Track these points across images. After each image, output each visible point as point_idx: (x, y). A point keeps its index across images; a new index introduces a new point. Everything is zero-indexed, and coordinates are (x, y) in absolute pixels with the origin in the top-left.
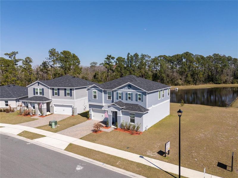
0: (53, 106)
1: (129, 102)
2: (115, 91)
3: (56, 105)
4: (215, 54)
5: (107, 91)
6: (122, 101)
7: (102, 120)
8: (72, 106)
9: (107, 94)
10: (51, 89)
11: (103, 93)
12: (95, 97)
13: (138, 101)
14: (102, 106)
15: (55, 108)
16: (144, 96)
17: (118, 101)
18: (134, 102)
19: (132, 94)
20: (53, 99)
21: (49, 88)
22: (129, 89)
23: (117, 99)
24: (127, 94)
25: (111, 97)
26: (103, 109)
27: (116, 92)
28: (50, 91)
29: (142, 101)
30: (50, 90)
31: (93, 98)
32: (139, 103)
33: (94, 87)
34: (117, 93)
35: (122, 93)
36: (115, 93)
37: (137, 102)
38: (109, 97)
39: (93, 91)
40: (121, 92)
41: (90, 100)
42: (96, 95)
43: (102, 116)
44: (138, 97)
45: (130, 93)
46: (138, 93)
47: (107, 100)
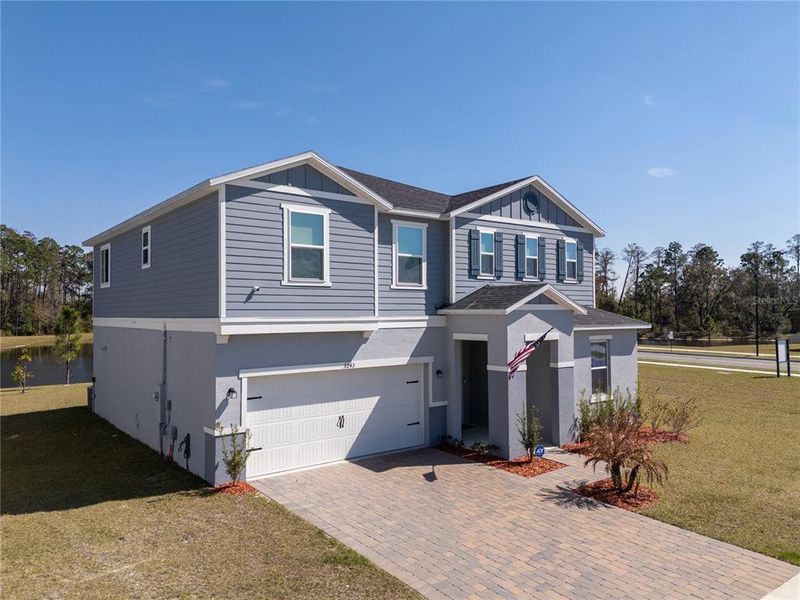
2: (461, 221)
5: (395, 225)
9: (395, 247)
11: (376, 230)
12: (308, 262)
14: (360, 338)
17: (479, 285)
19: (542, 244)
23: (472, 274)
27: (465, 231)
29: (580, 282)
32: (570, 291)
34: (473, 239)
35: (498, 240)
36: (458, 239)
38: (409, 267)
39: (291, 208)
40: (491, 231)
41: (250, 296)
42: (321, 251)
43: (341, 422)
44: (568, 258)
45: (536, 236)
46: (567, 240)
47: (394, 286)
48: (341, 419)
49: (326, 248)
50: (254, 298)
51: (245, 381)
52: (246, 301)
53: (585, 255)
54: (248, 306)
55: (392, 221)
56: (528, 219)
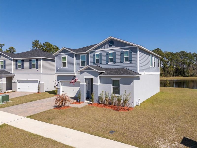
0: (16, 81)
1: (111, 65)
3: (19, 81)
4: (181, 51)
5: (80, 55)
6: (100, 65)
7: (74, 96)
8: (38, 80)
9: (80, 60)
10: (14, 60)
11: (75, 57)
12: (64, 64)
13: (124, 62)
15: (18, 85)
16: (133, 53)
17: (95, 65)
18: (118, 65)
19: (115, 53)
20: (16, 74)
21: (11, 60)
22: (110, 46)
23: (94, 63)
24: (107, 54)
25: (86, 63)
27: (92, 54)
28: (13, 64)
29: (131, 62)
30: (12, 62)
31: (62, 67)
32: (126, 65)
33: (64, 51)
35: (101, 55)
36: (90, 56)
37: (122, 64)
38: (83, 64)
39: (62, 56)
40: (99, 53)
42: (66, 62)
44: (125, 56)
45: (112, 52)
46: (125, 51)
47: (80, 67)
48: (74, 89)
49: (67, 62)
51: (60, 82)
52: (58, 70)
56: (110, 48)
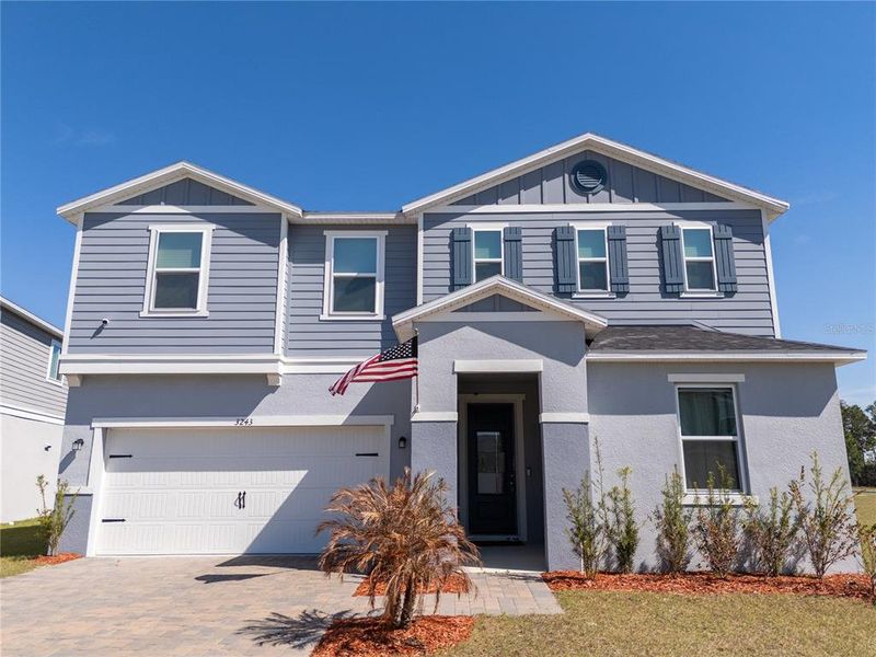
1: (592, 311)
2: (433, 220)
5: (331, 236)
7: (239, 550)
9: (329, 265)
11: (284, 244)
12: (178, 290)
13: (688, 292)
16: (738, 244)
18: (645, 304)
19: (618, 238)
22: (582, 191)
24: (560, 240)
25: (380, 288)
26: (258, 419)
27: (444, 230)
29: (730, 294)
31: (148, 306)
32: (699, 309)
33: (185, 192)
34: (458, 242)
35: (511, 239)
37: (672, 304)
38: (353, 294)
39: (160, 229)
40: (498, 229)
41: (99, 330)
42: (197, 274)
43: (241, 500)
44: (688, 256)
45: (603, 226)
46: (684, 225)
47: (324, 317)
48: (241, 498)
49: (204, 271)
50: (104, 333)
51: (98, 434)
52: (94, 337)
53: (735, 247)
54: (96, 341)
55: (325, 233)
56: (582, 202)
